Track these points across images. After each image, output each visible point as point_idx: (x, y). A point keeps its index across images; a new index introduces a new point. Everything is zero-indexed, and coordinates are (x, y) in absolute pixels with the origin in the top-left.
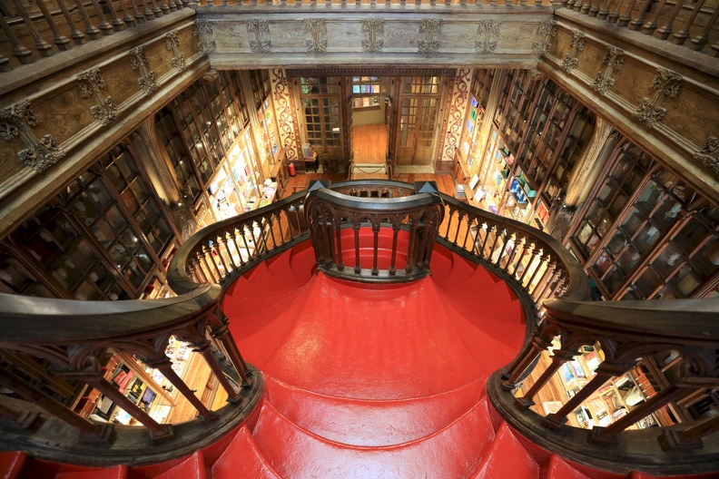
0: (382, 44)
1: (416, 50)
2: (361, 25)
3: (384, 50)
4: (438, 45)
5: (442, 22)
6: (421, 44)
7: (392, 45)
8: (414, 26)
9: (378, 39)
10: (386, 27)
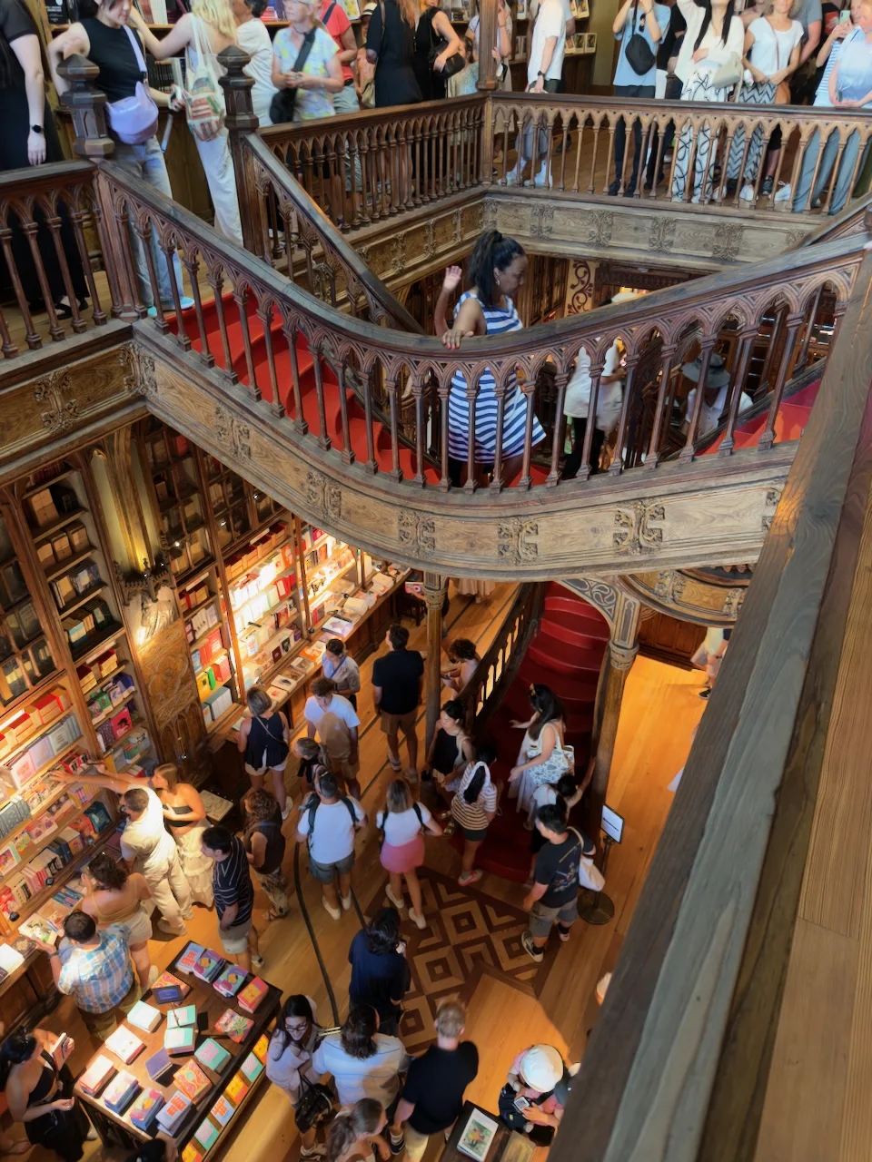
0: (671, 244)
1: (710, 254)
2: (651, 222)
3: (673, 250)
4: (737, 252)
5: (742, 228)
6: (715, 249)
7: (684, 245)
8: (710, 229)
9: (668, 238)
10: (678, 226)
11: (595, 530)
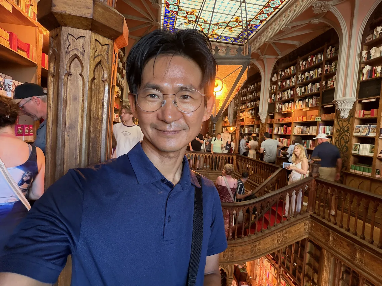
11: (273, 240)
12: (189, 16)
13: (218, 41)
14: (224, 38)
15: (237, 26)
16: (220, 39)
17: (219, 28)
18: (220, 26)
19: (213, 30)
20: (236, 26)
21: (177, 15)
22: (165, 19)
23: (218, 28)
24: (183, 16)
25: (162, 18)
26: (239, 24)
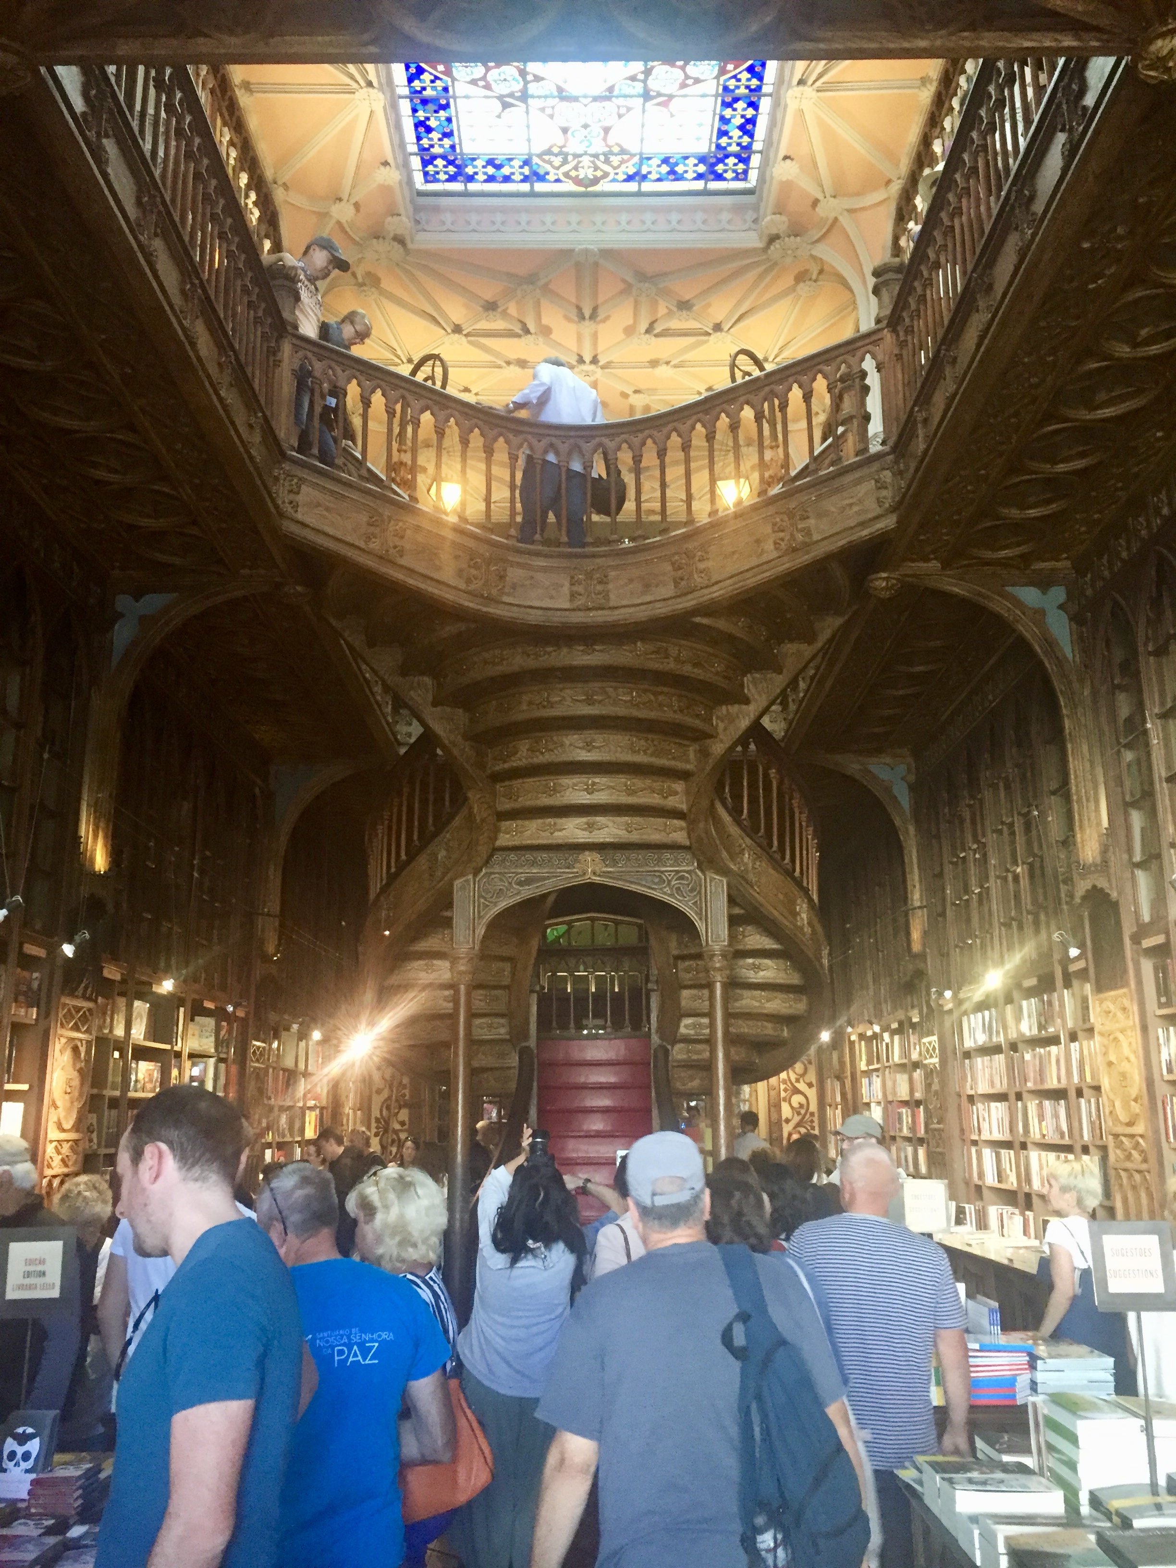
12: (497, 77)
13: (646, 187)
14: (665, 169)
15: (683, 86)
16: (654, 176)
17: (623, 111)
18: (621, 101)
19: (606, 130)
20: (677, 85)
21: (454, 80)
22: (415, 111)
23: (620, 116)
24: (474, 82)
25: (405, 107)
26: (687, 77)
